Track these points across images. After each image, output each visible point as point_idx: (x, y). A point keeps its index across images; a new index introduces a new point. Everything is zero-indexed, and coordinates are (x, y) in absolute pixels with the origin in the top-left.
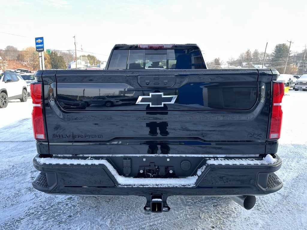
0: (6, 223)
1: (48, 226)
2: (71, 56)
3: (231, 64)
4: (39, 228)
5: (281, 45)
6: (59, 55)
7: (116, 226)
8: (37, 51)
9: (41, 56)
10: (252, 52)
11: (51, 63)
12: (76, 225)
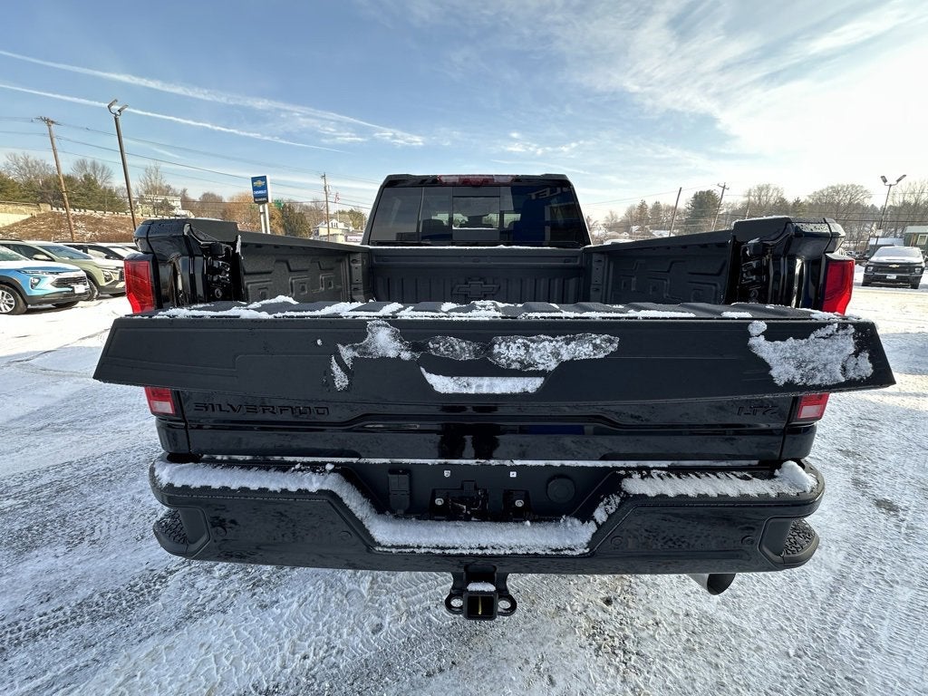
0: (132, 583)
1: (227, 594)
2: (319, 212)
3: (610, 228)
4: (205, 600)
5: (704, 193)
6: (297, 211)
7: (383, 598)
8: (256, 202)
9: (264, 213)
10: (650, 204)
11: (284, 226)
12: (291, 592)
